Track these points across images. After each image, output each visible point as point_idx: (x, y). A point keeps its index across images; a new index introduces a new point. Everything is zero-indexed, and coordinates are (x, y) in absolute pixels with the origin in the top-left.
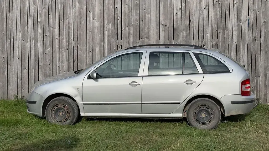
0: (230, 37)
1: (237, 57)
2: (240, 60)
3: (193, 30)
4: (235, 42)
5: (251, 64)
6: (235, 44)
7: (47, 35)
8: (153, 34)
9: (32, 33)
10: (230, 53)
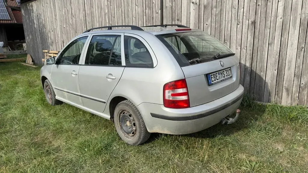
0: (273, 10)
1: (282, 39)
2: (287, 43)
3: (225, 6)
4: (280, 17)
5: (304, 49)
6: (280, 20)
7: (111, 23)
8: (184, 15)
9: (104, 23)
10: (273, 34)
